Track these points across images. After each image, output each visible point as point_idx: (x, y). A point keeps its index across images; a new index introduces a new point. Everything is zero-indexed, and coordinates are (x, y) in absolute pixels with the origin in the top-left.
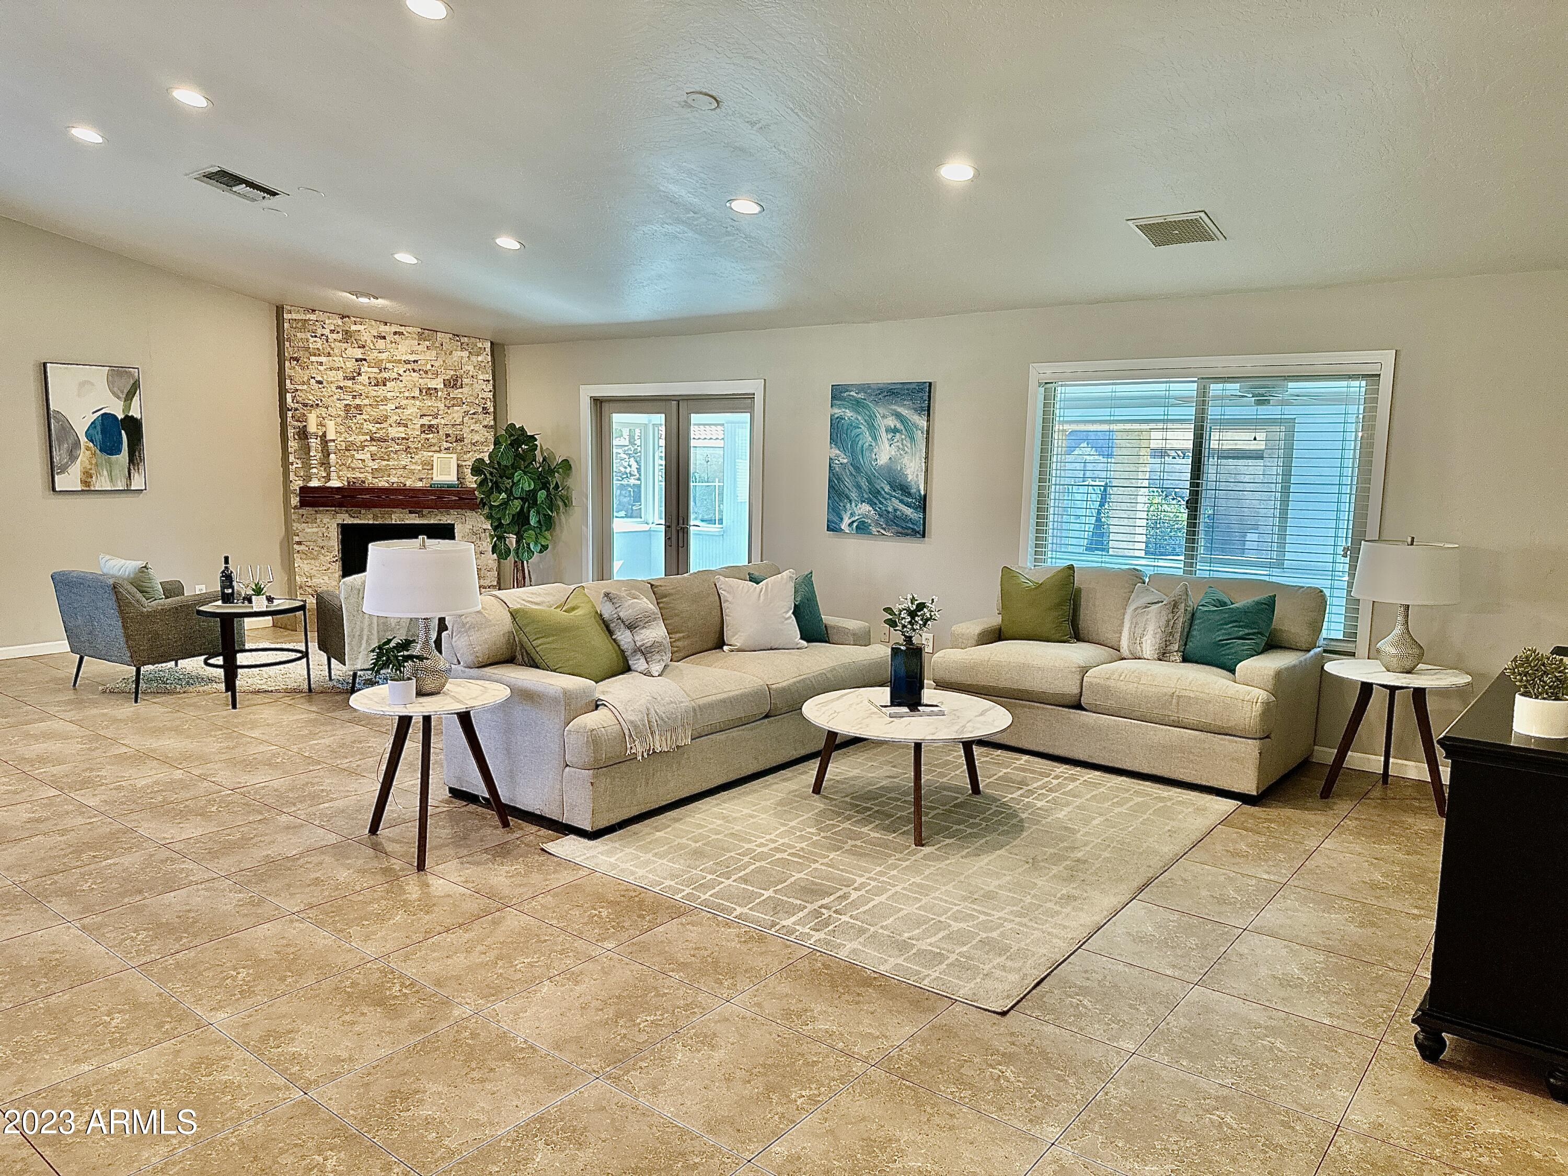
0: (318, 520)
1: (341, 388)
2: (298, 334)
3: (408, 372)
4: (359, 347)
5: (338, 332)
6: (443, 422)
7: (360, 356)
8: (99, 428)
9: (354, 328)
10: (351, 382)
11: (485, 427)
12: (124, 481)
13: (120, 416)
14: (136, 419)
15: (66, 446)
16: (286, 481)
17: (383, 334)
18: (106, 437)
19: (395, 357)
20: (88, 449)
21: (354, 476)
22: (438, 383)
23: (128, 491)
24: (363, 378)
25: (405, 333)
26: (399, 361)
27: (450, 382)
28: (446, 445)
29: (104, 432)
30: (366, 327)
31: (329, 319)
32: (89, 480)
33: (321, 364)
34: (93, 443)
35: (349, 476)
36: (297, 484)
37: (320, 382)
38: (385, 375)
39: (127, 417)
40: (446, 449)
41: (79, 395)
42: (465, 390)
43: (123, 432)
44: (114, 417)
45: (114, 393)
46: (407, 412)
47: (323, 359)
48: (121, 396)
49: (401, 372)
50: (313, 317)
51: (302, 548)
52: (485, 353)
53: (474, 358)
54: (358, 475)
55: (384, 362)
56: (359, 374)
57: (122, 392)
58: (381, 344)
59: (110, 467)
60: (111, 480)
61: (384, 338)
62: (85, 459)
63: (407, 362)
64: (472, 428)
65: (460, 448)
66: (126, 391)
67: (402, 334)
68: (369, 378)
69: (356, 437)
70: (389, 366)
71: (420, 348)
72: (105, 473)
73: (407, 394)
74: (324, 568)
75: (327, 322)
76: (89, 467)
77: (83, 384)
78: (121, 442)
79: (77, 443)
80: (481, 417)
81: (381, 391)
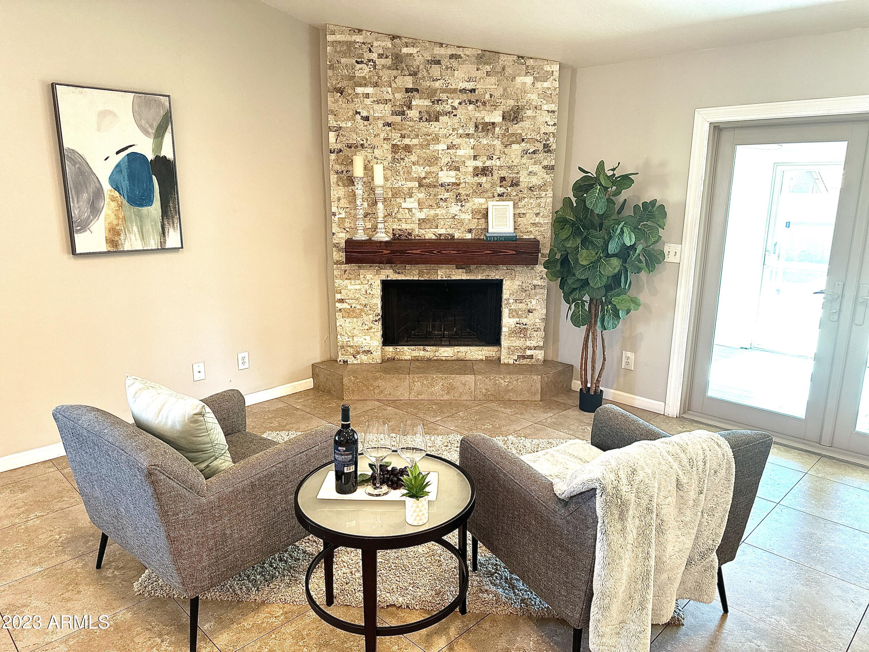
0: (362, 276)
1: (389, 125)
2: (343, 60)
3: (464, 104)
4: (410, 75)
5: (387, 57)
6: (498, 164)
7: (411, 86)
8: (125, 173)
9: (405, 50)
10: (399, 118)
11: (545, 167)
12: (157, 238)
13: (150, 157)
14: (169, 161)
15: (85, 196)
16: (328, 234)
17: (438, 58)
18: (134, 185)
19: (450, 87)
20: (113, 199)
21: (400, 227)
22: (496, 117)
23: (162, 249)
24: (413, 114)
25: (462, 55)
26: (454, 91)
27: (510, 115)
28: (500, 190)
29: (132, 177)
30: (418, 49)
31: (377, 40)
32: (116, 238)
33: (367, 96)
34: (119, 192)
35: (395, 227)
36: (341, 237)
37: (367, 119)
38: (438, 108)
39: (157, 157)
40: (499, 195)
41: (99, 129)
42: (526, 124)
43: (154, 177)
44: (144, 157)
45: (140, 127)
46: (460, 152)
47: (369, 90)
48: (150, 130)
49: (456, 104)
50: (359, 38)
51: (345, 306)
52: (552, 78)
53: (539, 85)
54: (404, 226)
55: (438, 92)
56: (410, 108)
57: (151, 126)
58: (435, 71)
59: (141, 221)
60: (143, 237)
61: (438, 62)
62: (110, 212)
63: (463, 91)
64: (530, 170)
65: (515, 194)
66: (155, 125)
67: (460, 57)
68: (420, 112)
69: (404, 182)
70: (444, 96)
71: (479, 74)
72: (135, 229)
73: (461, 131)
74: (366, 327)
75: (375, 44)
76: (115, 223)
77: (104, 114)
78: (152, 191)
79: (99, 193)
80: (541, 156)
81: (434, 127)
